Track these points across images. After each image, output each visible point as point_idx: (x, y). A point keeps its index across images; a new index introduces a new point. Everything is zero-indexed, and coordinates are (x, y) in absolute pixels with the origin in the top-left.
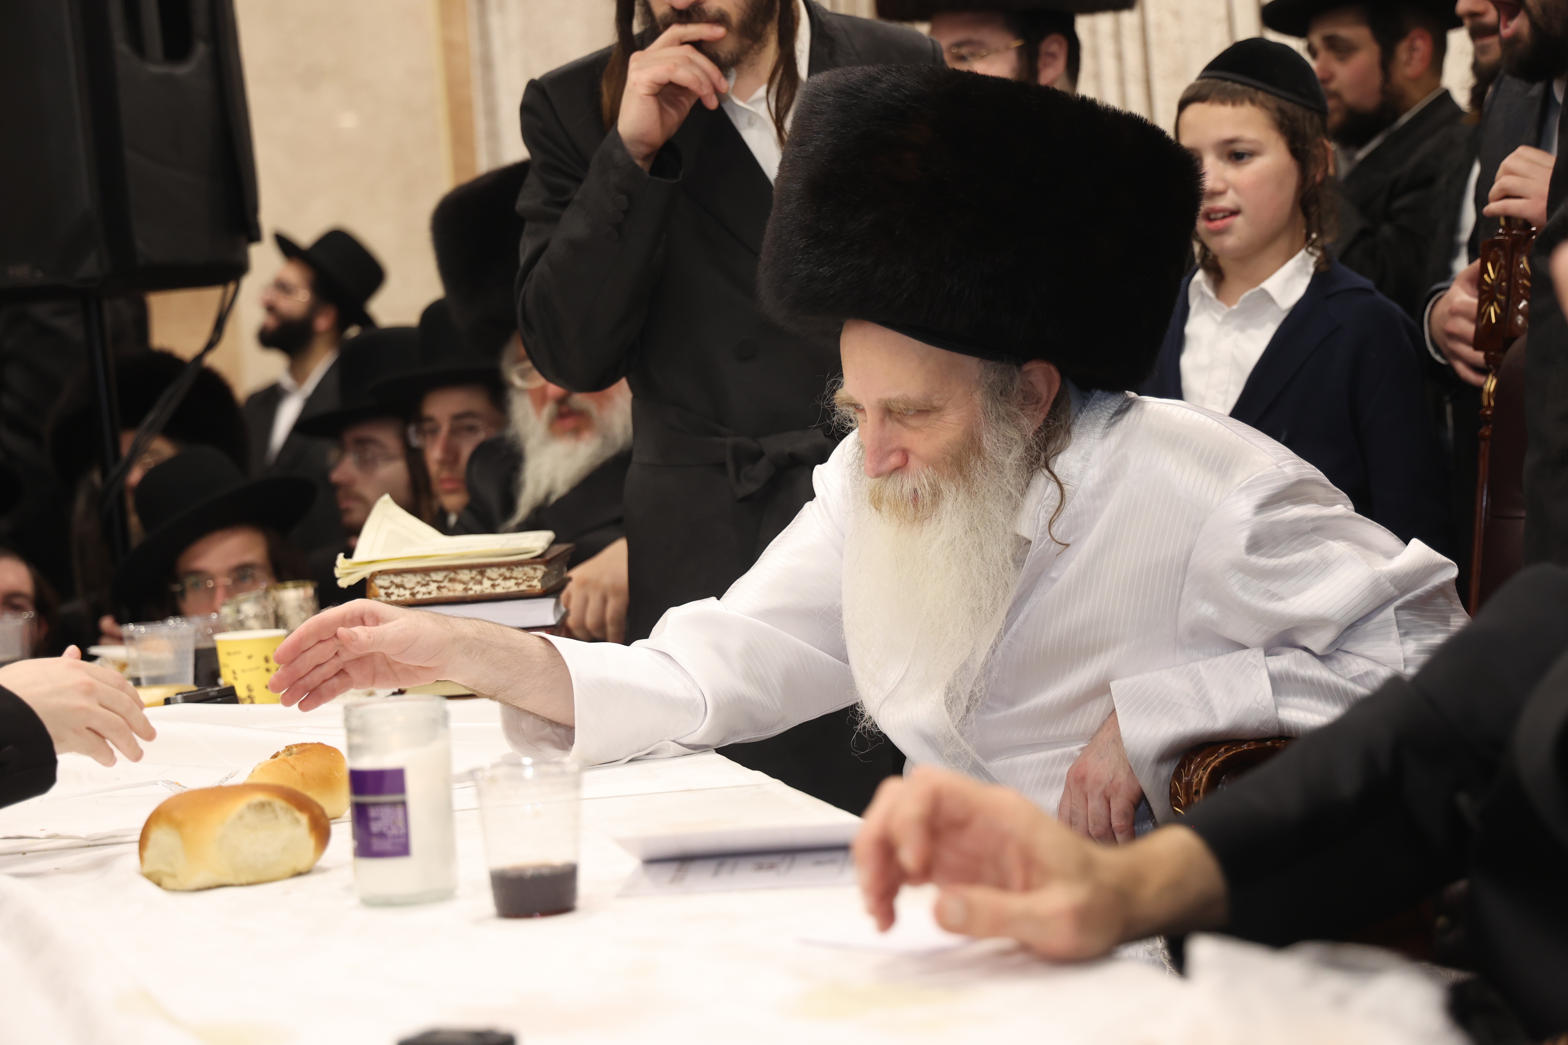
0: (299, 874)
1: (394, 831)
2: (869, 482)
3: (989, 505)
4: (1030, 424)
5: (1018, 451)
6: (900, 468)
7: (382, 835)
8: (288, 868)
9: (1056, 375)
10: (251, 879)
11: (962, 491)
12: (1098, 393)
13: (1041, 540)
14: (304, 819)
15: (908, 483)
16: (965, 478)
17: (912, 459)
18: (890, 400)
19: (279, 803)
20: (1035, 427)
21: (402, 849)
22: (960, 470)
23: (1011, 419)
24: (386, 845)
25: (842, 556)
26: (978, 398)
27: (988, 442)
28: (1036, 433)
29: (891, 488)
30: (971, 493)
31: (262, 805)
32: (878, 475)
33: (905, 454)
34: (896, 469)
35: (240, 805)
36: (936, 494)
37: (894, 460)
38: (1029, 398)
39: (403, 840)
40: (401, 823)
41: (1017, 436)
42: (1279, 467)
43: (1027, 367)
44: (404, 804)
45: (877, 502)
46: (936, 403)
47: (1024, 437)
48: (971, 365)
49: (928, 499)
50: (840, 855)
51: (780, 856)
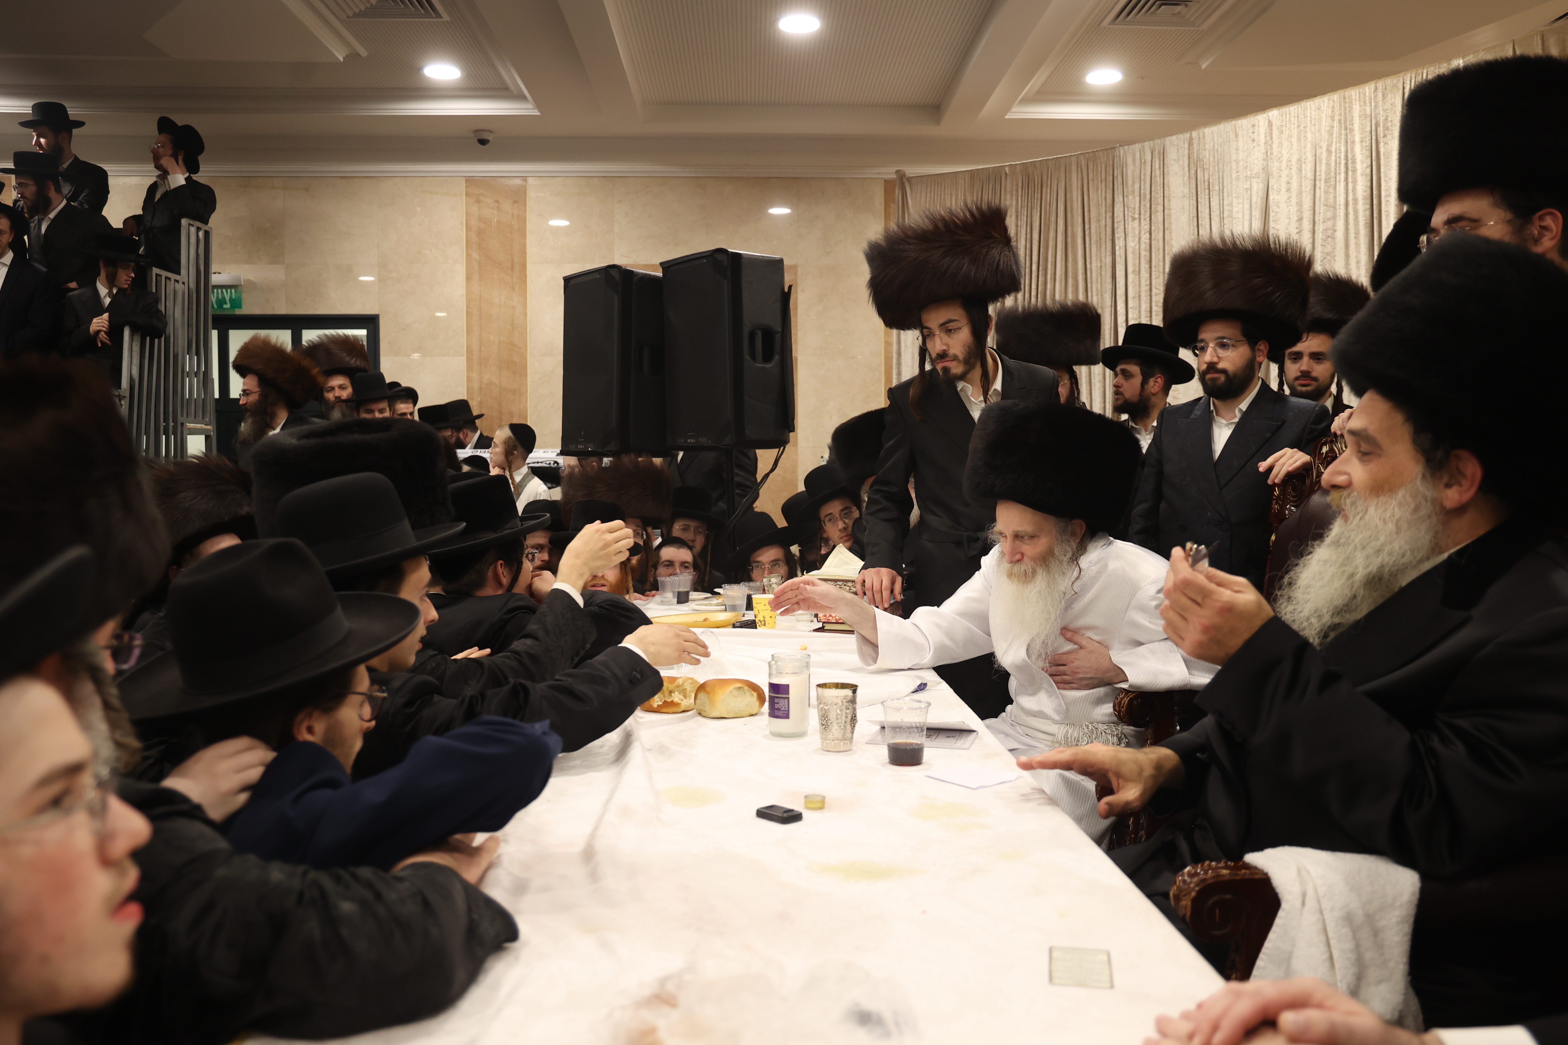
0: (752, 715)
1: (783, 709)
2: (1007, 566)
3: (1054, 577)
4: (1074, 544)
5: (1069, 555)
6: (1020, 561)
7: (778, 709)
8: (748, 714)
9: (1084, 525)
10: (734, 716)
11: (1045, 571)
14: (755, 694)
15: (1023, 567)
16: (1047, 566)
17: (1025, 557)
18: (1018, 532)
19: (746, 688)
20: (1076, 546)
21: (787, 716)
22: (1045, 562)
23: (1067, 541)
24: (780, 714)
25: (991, 594)
26: (1054, 533)
27: (1057, 550)
28: (1076, 548)
29: (1016, 568)
30: (1049, 572)
31: (740, 688)
32: (1011, 563)
33: (1023, 554)
34: (1018, 561)
35: (732, 687)
36: (1034, 573)
37: (1018, 557)
38: (1074, 533)
39: (787, 712)
40: (786, 706)
41: (1069, 549)
43: (1072, 521)
44: (788, 698)
45: (1009, 574)
46: (1038, 534)
47: (1072, 549)
48: (1052, 520)
49: (1031, 574)
50: (957, 734)
51: (934, 731)
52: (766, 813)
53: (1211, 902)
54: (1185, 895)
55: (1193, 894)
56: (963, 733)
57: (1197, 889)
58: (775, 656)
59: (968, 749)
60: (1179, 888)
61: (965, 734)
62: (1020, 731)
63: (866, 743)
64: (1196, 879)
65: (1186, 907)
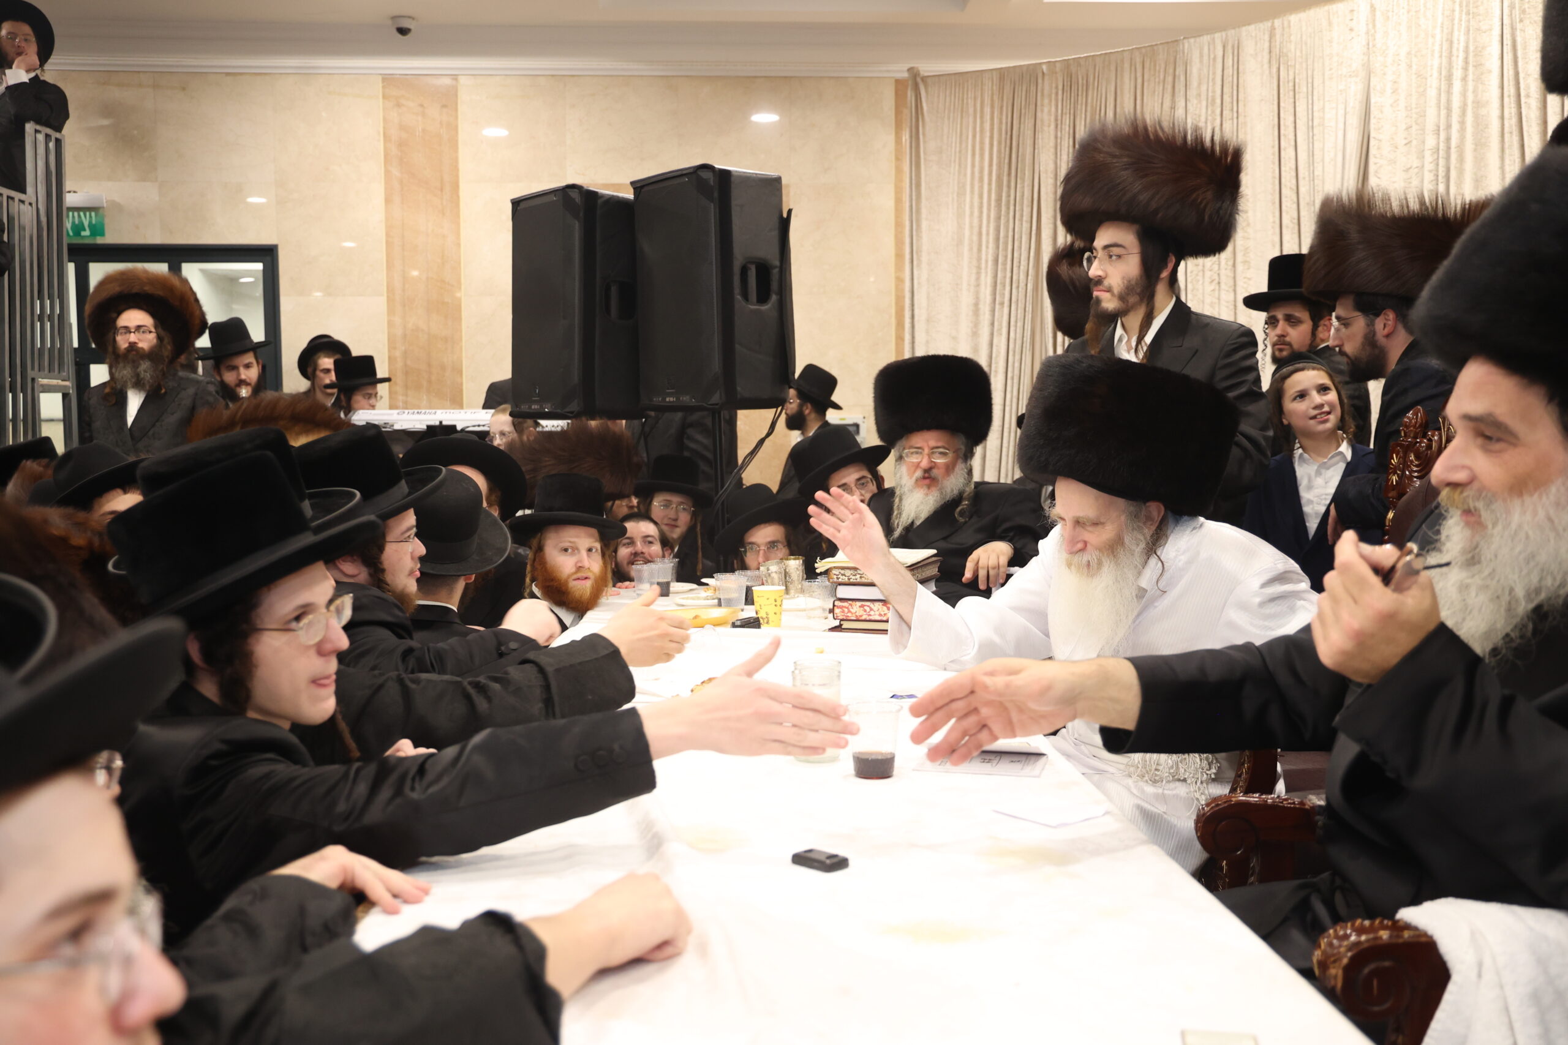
3: (1125, 570)
4: (1148, 532)
5: (1143, 545)
6: (1083, 550)
9: (1163, 508)
11: (1113, 562)
12: (1186, 518)
13: (1152, 589)
15: (1086, 557)
16: (1114, 556)
17: (1089, 546)
18: (1079, 517)
20: (1151, 533)
22: (1113, 552)
23: (1140, 529)
25: (1050, 586)
26: (1123, 518)
27: (1127, 539)
28: (1152, 536)
29: (1076, 559)
30: (1117, 564)
32: (1071, 553)
33: (1085, 543)
34: (1080, 550)
36: (1100, 564)
37: (1080, 546)
38: (1149, 518)
41: (1142, 538)
42: (1275, 564)
43: (1148, 504)
45: (1069, 565)
46: (1102, 520)
47: (1145, 538)
48: (1121, 502)
49: (1095, 566)
50: (1023, 758)
51: (996, 755)
52: (803, 859)
53: (1366, 971)
54: (1335, 961)
55: (1345, 961)
56: (1030, 757)
57: (1349, 954)
58: (798, 663)
59: (1038, 777)
60: (1324, 953)
61: (1033, 758)
62: (1086, 751)
63: (914, 770)
64: (1345, 943)
65: (1336, 977)
